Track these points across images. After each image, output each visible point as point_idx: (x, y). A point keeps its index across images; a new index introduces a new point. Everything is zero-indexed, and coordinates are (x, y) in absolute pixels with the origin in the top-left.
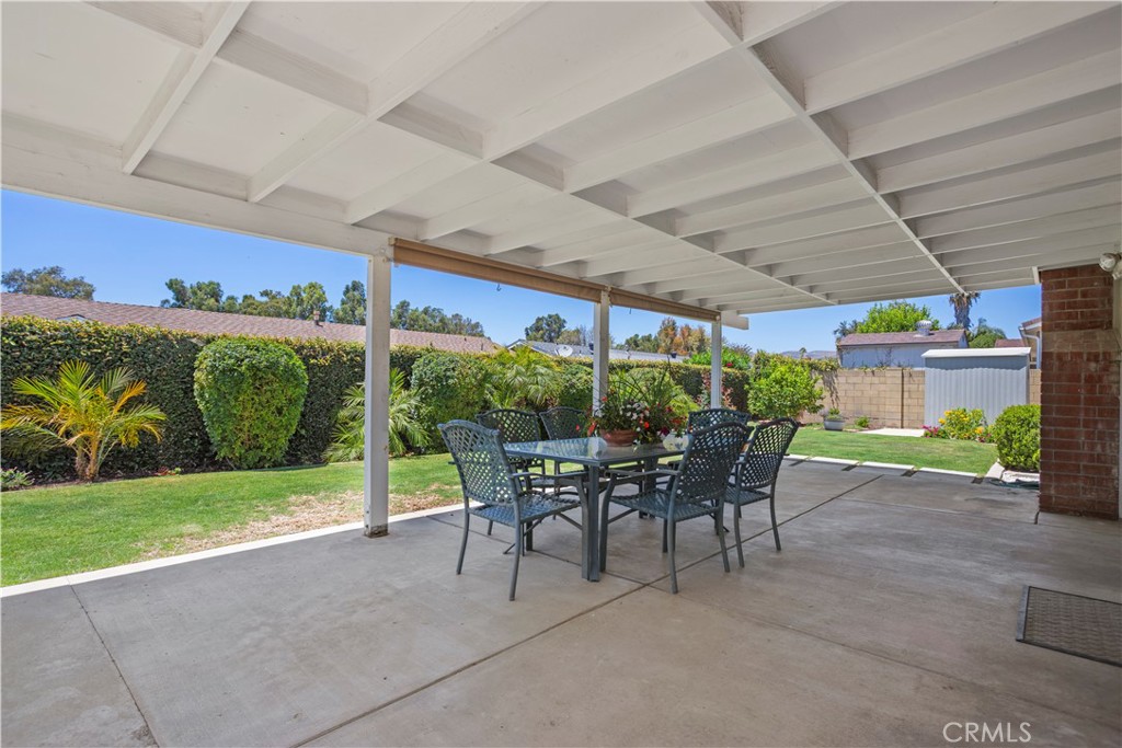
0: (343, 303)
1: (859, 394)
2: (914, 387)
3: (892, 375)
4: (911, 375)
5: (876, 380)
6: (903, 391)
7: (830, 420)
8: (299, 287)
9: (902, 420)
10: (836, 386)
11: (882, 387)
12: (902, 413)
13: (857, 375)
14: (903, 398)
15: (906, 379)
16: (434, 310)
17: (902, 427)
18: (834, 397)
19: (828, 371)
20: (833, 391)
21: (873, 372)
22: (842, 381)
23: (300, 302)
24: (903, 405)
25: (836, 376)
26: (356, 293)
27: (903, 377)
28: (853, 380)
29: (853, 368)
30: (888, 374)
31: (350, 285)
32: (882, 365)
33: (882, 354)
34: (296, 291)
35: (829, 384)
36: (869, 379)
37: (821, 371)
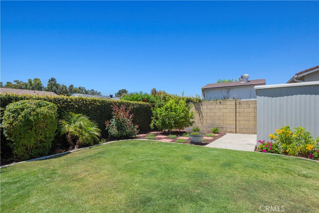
0: (48, 85)
1: (213, 114)
2: (242, 110)
3: (230, 104)
4: (240, 104)
5: (222, 106)
6: (236, 112)
7: (194, 136)
8: (30, 80)
9: (236, 128)
10: (202, 110)
11: (225, 111)
12: (236, 124)
13: (212, 104)
14: (236, 116)
15: (237, 106)
16: (82, 88)
17: (236, 133)
18: (201, 117)
19: (198, 103)
20: (200, 113)
21: (220, 102)
22: (204, 108)
23: (31, 85)
24: (236, 120)
25: (202, 105)
26: (53, 82)
27: (236, 105)
28: (210, 107)
29: (210, 100)
30: (228, 103)
31: (51, 79)
32: (225, 98)
33: (224, 92)
34: (30, 82)
35: (198, 109)
36: (218, 106)
37: (194, 103)
